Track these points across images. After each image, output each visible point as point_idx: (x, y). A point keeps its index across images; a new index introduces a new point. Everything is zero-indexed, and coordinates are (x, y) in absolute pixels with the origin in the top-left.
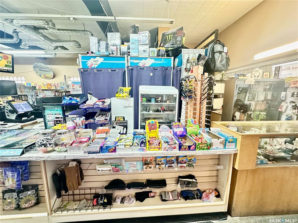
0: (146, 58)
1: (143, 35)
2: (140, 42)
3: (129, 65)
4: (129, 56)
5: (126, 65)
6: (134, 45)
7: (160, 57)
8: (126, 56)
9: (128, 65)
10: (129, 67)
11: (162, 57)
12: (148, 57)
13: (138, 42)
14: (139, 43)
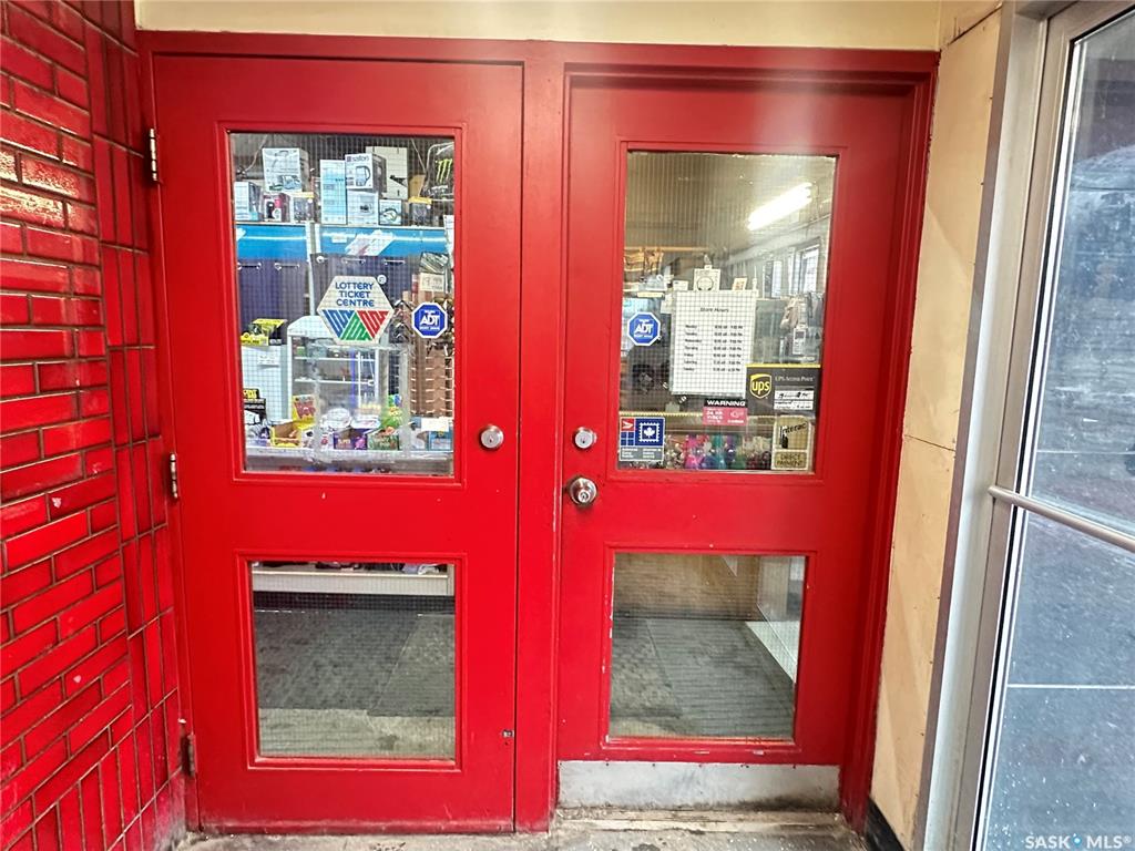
0: (369, 230)
1: (360, 163)
2: (352, 184)
3: (319, 251)
4: (317, 226)
5: (309, 252)
6: (330, 192)
7: (414, 227)
8: (307, 224)
9: (314, 249)
10: (316, 255)
11: (420, 227)
12: (378, 226)
13: (344, 183)
14: (348, 187)
